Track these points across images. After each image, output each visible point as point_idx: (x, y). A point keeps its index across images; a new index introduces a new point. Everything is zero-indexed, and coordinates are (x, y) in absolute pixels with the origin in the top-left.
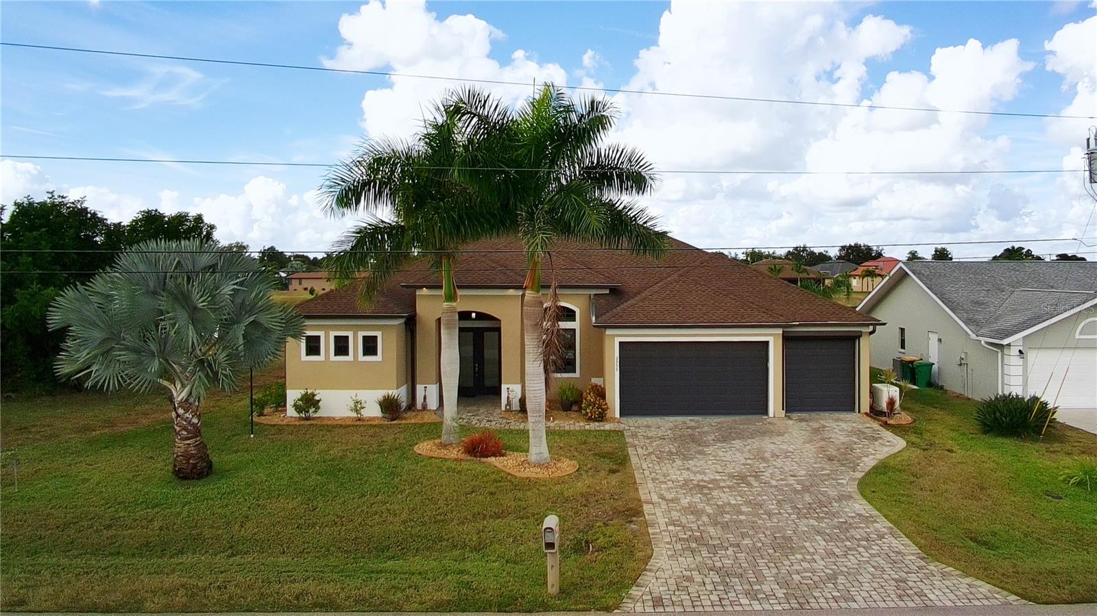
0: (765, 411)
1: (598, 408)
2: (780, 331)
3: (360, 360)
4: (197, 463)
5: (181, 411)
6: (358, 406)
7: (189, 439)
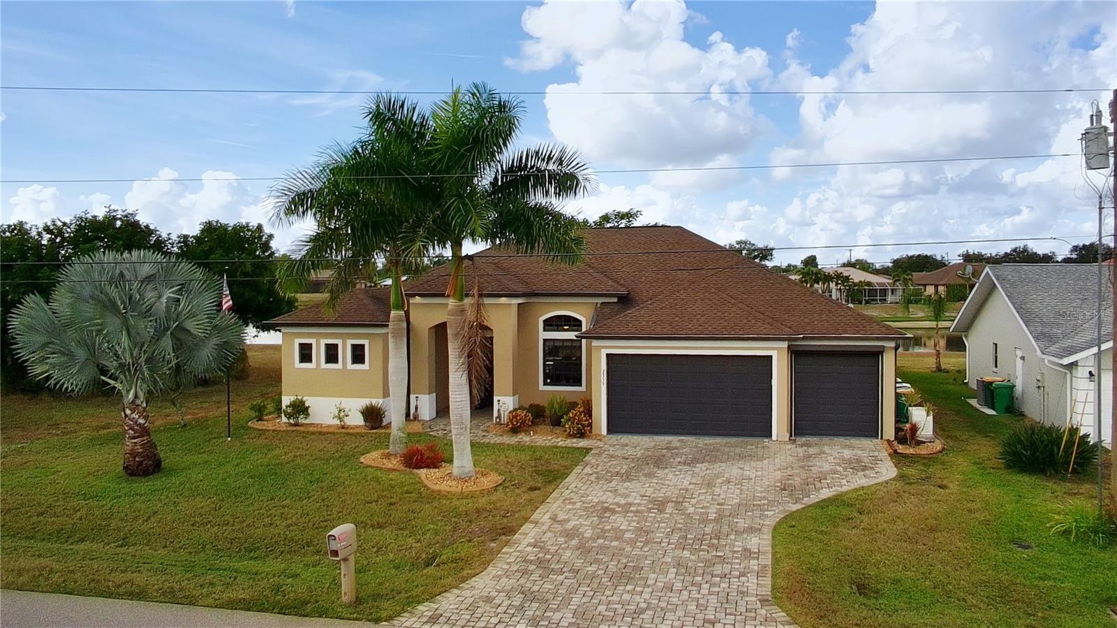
0: (768, 434)
1: (578, 424)
2: (785, 345)
3: (348, 368)
4: (142, 462)
5: (128, 412)
6: (341, 414)
7: (134, 438)
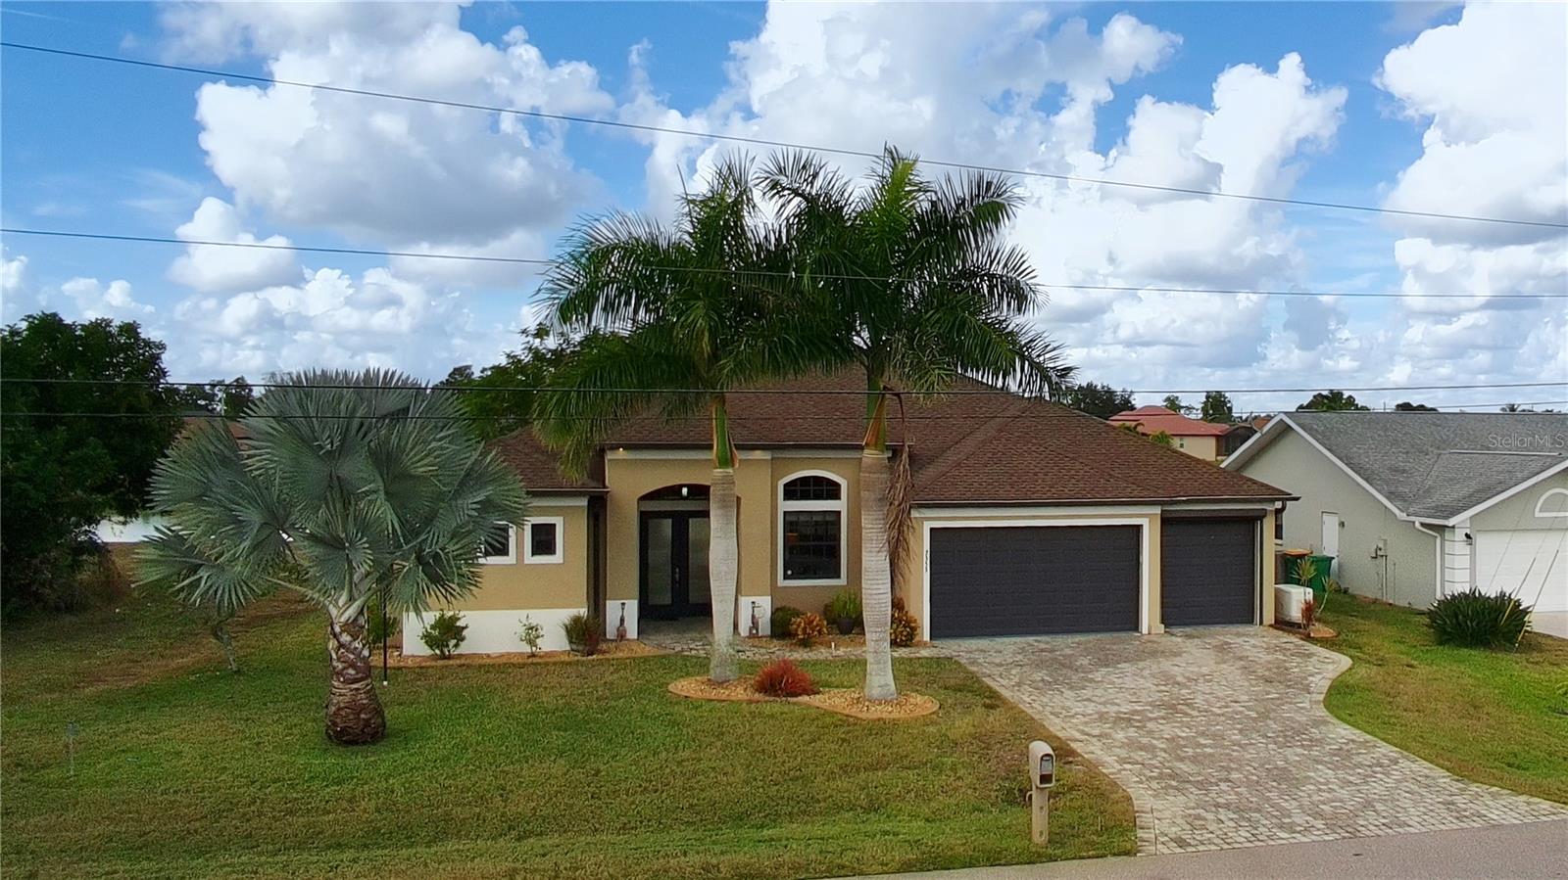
0: (1135, 626)
1: (906, 629)
2: (1157, 510)
3: (526, 562)
4: (370, 719)
5: (345, 638)
7: (356, 681)
